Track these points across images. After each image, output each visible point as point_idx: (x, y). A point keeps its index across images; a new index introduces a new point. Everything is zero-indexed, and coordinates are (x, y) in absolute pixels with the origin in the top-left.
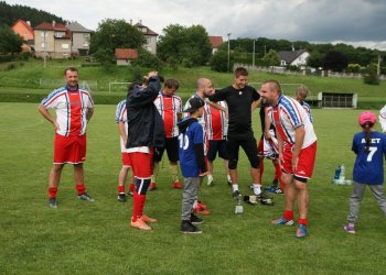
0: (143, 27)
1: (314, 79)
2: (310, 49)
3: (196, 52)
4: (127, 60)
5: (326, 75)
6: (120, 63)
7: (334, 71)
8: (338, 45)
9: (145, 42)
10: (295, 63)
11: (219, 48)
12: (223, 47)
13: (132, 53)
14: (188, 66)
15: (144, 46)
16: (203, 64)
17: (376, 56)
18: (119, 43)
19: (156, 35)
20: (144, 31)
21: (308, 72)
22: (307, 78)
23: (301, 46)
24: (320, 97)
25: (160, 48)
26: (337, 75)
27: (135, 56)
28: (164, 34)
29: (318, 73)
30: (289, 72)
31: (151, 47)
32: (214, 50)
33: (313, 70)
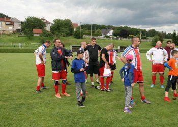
0: (44, 20)
1: (116, 41)
2: (114, 28)
3: (67, 30)
4: (38, 34)
5: (120, 39)
6: (35, 35)
7: (124, 38)
8: (125, 27)
9: (45, 26)
10: (108, 34)
11: (77, 28)
12: (78, 28)
13: (40, 31)
14: (64, 36)
15: (45, 28)
16: (70, 35)
17: (139, 31)
18: (34, 27)
19: (50, 23)
20: (45, 21)
21: (114, 38)
22: (113, 41)
23: (110, 28)
24: (119, 48)
25: (52, 29)
26: (125, 39)
27: (41, 32)
28: (53, 23)
29: (117, 38)
30: (106, 38)
31: (48, 28)
32: (75, 29)
33: (115, 37)
